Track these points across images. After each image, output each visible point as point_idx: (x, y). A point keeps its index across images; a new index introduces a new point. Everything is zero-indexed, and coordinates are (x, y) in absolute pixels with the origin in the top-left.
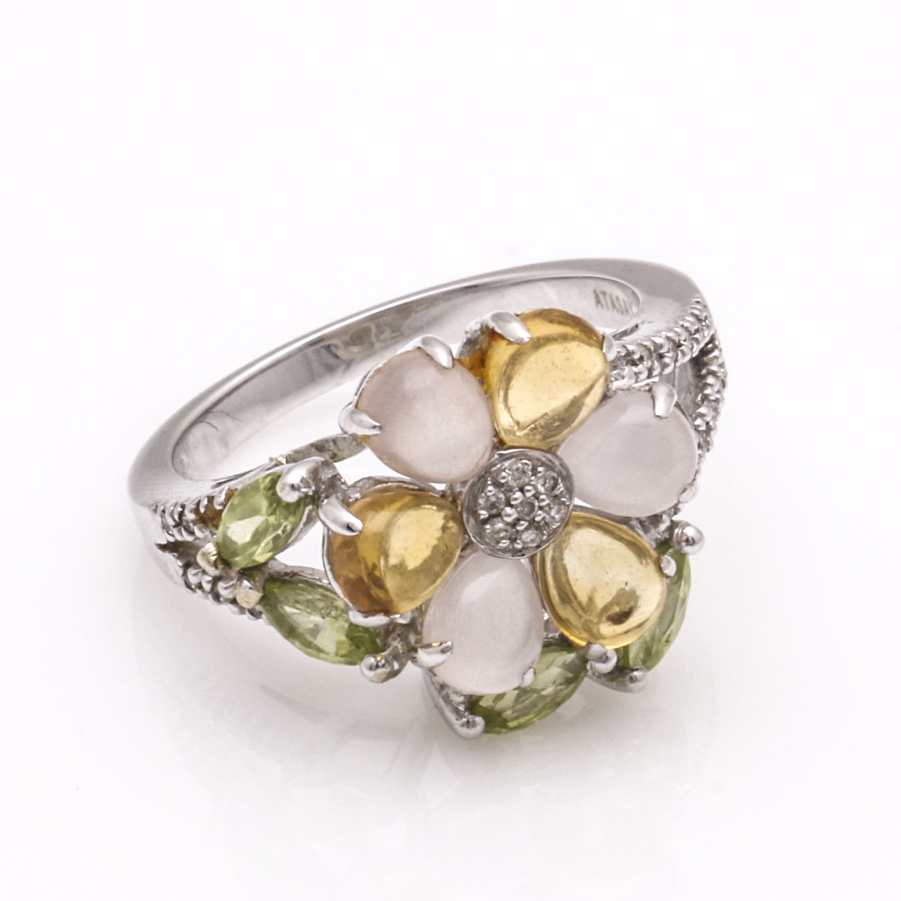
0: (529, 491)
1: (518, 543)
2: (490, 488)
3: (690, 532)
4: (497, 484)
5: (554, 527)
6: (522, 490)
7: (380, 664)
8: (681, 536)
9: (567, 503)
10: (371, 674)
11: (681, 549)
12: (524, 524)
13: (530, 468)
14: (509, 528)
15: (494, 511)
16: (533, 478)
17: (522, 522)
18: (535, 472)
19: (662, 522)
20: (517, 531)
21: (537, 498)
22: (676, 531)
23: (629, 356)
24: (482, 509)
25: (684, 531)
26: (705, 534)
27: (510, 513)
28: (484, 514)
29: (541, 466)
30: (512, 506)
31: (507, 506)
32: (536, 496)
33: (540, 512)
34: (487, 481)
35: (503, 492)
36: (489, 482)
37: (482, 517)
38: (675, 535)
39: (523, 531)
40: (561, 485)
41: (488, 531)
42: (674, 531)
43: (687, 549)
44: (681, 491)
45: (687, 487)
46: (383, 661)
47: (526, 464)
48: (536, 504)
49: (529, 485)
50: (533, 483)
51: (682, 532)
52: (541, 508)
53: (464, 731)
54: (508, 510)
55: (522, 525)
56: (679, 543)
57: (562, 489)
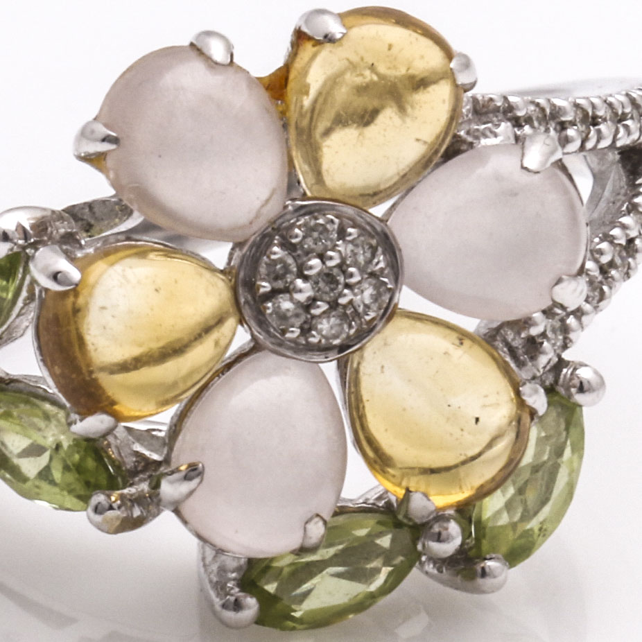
0: (331, 258)
1: (314, 336)
2: (276, 249)
3: (584, 373)
4: (287, 245)
5: (368, 318)
6: (322, 257)
7: (115, 505)
8: (571, 379)
9: (389, 286)
10: (98, 518)
11: (570, 396)
12: (323, 307)
13: (336, 226)
14: (300, 311)
15: (280, 284)
16: (340, 242)
17: (319, 303)
18: (342, 234)
19: (544, 353)
20: (313, 317)
21: (344, 272)
22: (565, 370)
23: (511, 112)
24: (264, 280)
25: (578, 372)
26: (606, 381)
27: (305, 290)
28: (265, 287)
29: (353, 227)
30: (306, 278)
31: (299, 278)
32: (342, 267)
33: (346, 291)
34: (274, 239)
35: (294, 258)
36: (276, 242)
37: (262, 290)
38: (562, 377)
39: (320, 316)
40: (381, 258)
41: (269, 311)
42: (561, 371)
43: (579, 398)
44: (555, 282)
45: (564, 277)
46: (119, 502)
47: (332, 221)
48: (341, 279)
49: (333, 249)
50: (339, 249)
51: (572, 374)
52: (347, 286)
53: (229, 615)
54: (299, 283)
55: (318, 307)
56: (568, 389)
57: (382, 265)
